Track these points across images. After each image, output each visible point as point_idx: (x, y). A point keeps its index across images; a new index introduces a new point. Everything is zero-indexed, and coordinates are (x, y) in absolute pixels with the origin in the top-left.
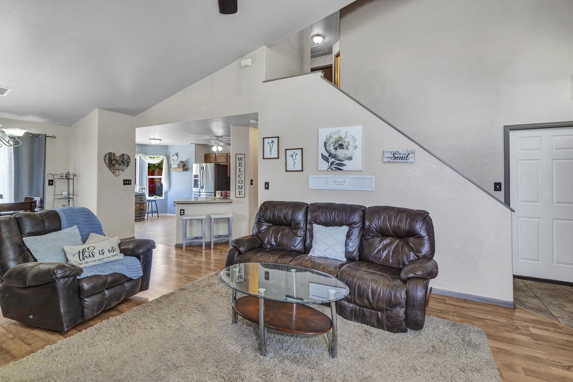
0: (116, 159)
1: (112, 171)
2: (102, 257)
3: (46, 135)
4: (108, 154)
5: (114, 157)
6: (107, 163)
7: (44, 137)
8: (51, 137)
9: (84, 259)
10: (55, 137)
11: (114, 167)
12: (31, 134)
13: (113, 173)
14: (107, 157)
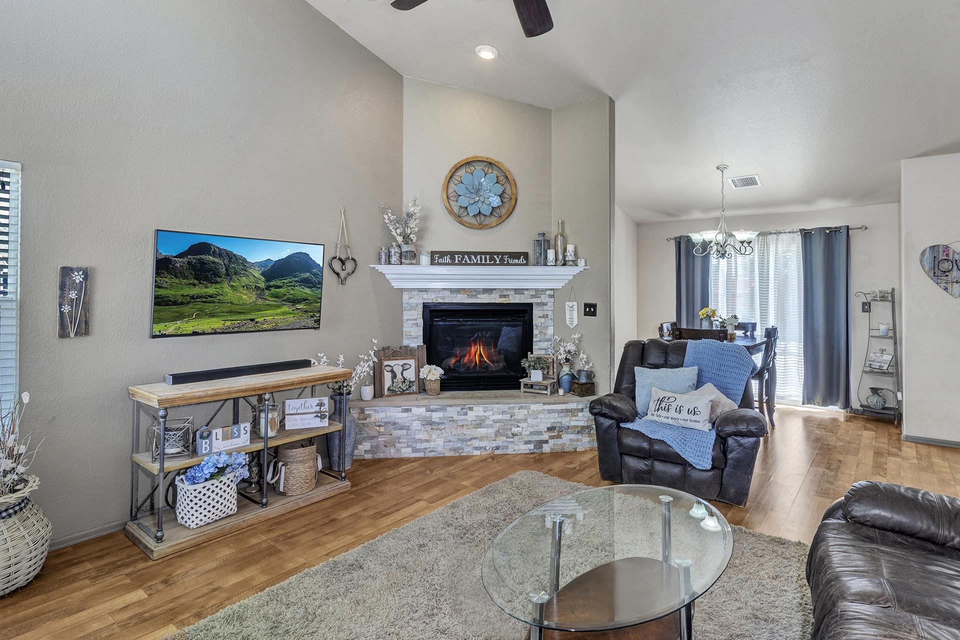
0: (951, 258)
1: (942, 285)
2: (676, 415)
3: (848, 226)
4: (928, 250)
5: (945, 254)
6: (927, 268)
7: (846, 230)
8: (859, 228)
9: (658, 410)
10: (866, 228)
11: (947, 275)
12: (828, 228)
13: (946, 289)
14: (926, 257)
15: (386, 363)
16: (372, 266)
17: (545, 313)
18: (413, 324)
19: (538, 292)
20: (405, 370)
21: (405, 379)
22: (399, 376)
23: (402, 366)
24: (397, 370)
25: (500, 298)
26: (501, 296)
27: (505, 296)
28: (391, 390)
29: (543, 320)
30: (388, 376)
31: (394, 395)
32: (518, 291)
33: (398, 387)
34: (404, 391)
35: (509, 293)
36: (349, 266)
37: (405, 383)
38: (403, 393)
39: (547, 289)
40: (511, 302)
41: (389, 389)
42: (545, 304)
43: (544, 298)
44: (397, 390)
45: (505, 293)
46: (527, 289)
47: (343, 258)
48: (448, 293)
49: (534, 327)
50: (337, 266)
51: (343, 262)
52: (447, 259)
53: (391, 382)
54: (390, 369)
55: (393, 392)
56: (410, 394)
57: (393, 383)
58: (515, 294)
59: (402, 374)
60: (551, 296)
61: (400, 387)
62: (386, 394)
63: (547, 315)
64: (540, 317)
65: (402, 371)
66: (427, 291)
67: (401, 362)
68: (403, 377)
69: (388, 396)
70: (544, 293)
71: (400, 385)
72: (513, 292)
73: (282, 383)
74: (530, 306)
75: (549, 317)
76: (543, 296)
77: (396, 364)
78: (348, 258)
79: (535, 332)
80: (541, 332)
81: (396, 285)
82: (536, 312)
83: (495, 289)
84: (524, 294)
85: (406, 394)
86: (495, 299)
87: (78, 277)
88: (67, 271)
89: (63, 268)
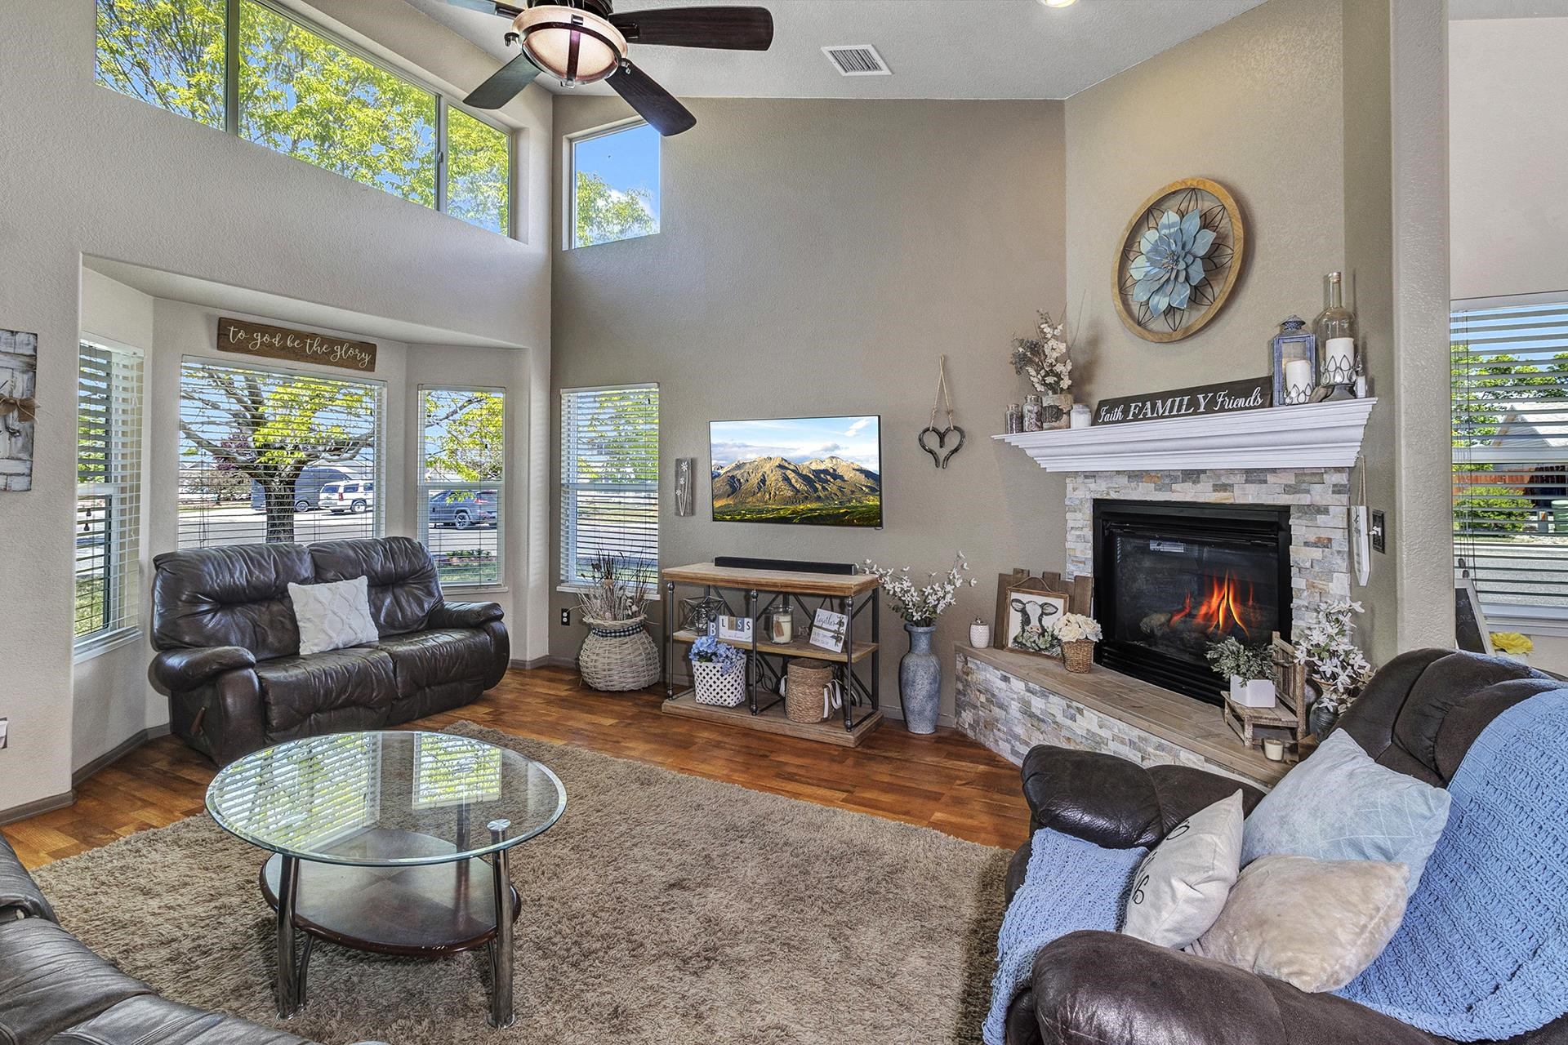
15: (1014, 596)
16: (996, 437)
17: (1324, 534)
18: (1078, 536)
19: (1306, 477)
20: (1047, 614)
21: (1044, 630)
22: (1034, 622)
23: (1042, 606)
24: (1034, 612)
25: (1214, 491)
26: (1218, 488)
27: (1225, 487)
28: (1018, 643)
29: (1317, 553)
30: (1015, 619)
31: (1020, 652)
32: (1254, 475)
33: (1032, 640)
34: (1040, 649)
35: (1232, 480)
36: (953, 440)
37: (1044, 636)
38: (1038, 652)
39: (1327, 470)
40: (1237, 502)
41: (1015, 639)
42: (1323, 510)
43: (1318, 494)
44: (1029, 645)
45: (1224, 480)
46: (1274, 470)
47: (942, 430)
48: (1124, 480)
49: (1294, 570)
50: (932, 441)
51: (942, 437)
52: (1118, 414)
53: (1020, 630)
54: (1020, 606)
55: (1021, 648)
56: (1048, 657)
57: (1024, 631)
58: (1247, 482)
59: (1040, 621)
60: (1338, 489)
61: (1034, 642)
62: (1009, 646)
63: (1330, 540)
64: (1306, 544)
65: (1041, 615)
66: (1094, 476)
67: (1041, 600)
68: (1042, 627)
69: (1012, 650)
70: (1316, 479)
71: (1036, 638)
72: (1240, 478)
73: (763, 581)
74: (1285, 511)
75: (1335, 547)
76: (1317, 489)
77: (1033, 602)
78: (948, 430)
79: (1298, 582)
80: (1311, 586)
81: (1051, 466)
82: (1299, 528)
83: (1204, 471)
84: (1265, 482)
85: (1041, 655)
86: (1201, 493)
87: (684, 467)
88: (679, 462)
89: (677, 460)
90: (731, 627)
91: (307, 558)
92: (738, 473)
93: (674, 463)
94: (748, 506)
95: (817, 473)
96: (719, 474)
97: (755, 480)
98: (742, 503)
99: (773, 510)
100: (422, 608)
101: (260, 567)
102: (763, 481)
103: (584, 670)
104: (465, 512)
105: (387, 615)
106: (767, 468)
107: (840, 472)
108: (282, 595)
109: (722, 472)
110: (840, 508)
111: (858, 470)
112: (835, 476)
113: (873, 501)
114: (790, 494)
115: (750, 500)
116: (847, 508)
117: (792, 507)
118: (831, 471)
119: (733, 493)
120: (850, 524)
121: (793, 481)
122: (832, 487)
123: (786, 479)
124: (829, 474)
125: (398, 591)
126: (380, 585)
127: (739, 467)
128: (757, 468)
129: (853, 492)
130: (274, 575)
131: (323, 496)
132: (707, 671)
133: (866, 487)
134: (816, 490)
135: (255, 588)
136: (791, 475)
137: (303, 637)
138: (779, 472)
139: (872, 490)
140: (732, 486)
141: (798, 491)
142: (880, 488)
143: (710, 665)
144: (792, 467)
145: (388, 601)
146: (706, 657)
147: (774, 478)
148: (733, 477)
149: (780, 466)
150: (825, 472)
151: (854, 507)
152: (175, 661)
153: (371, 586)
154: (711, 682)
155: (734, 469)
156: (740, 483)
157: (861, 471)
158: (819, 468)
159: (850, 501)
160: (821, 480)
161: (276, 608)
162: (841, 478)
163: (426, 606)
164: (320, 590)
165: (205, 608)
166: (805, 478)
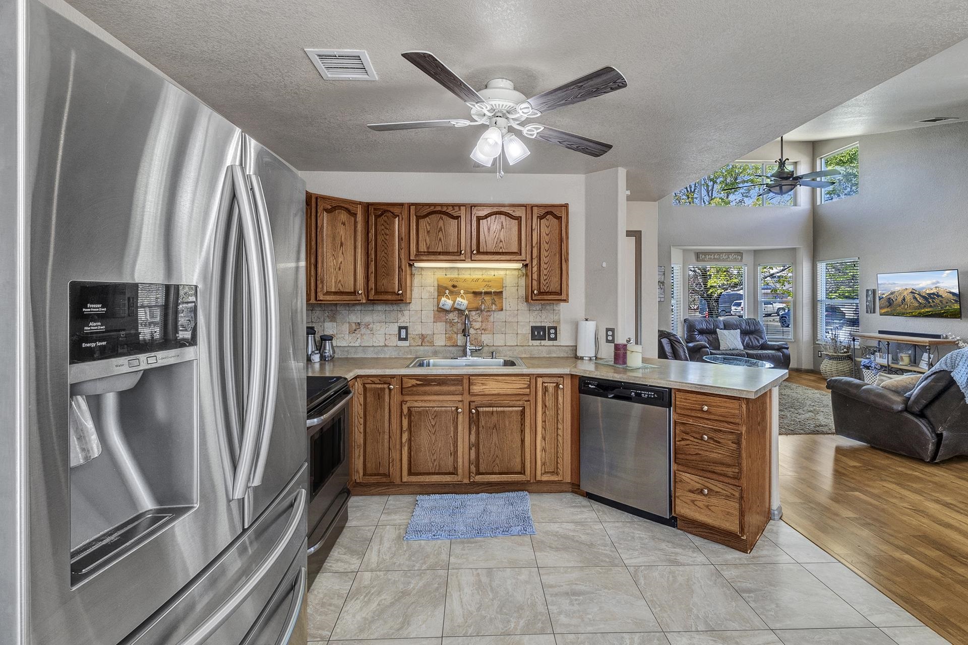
87: (870, 293)
88: (868, 291)
89: (867, 290)
90: (880, 357)
91: (722, 322)
92: (892, 296)
93: (865, 291)
94: (897, 311)
95: (929, 294)
96: (883, 297)
97: (900, 299)
98: (894, 310)
99: (910, 313)
100: (759, 343)
101: (709, 324)
102: (904, 299)
103: (821, 371)
104: (786, 317)
105: (746, 343)
106: (905, 293)
107: (940, 293)
108: (715, 333)
109: (884, 296)
110: (941, 310)
111: (949, 292)
112: (938, 296)
113: (957, 306)
114: (917, 305)
115: (898, 308)
116: (945, 310)
117: (919, 311)
118: (936, 293)
119: (890, 306)
120: (946, 317)
121: (918, 299)
122: (937, 301)
123: (915, 298)
124: (935, 295)
125: (751, 336)
126: (744, 333)
127: (892, 293)
128: (900, 294)
129: (947, 303)
130: (713, 327)
131: (733, 308)
132: (869, 373)
133: (953, 300)
134: (929, 302)
135: (708, 330)
136: (917, 296)
137: (721, 345)
138: (911, 295)
139: (956, 301)
140: (889, 302)
141: (921, 303)
142: (960, 300)
143: (870, 371)
144: (917, 293)
145: (747, 339)
146: (868, 368)
147: (909, 298)
148: (889, 298)
149: (912, 292)
150: (933, 294)
151: (948, 310)
152: (691, 345)
153: (741, 333)
154: (870, 378)
155: (890, 294)
156: (893, 301)
157: (950, 293)
158: (930, 292)
159: (946, 307)
160: (931, 298)
161: (714, 336)
162: (941, 296)
163: (760, 342)
164: (726, 332)
165: (696, 333)
166: (924, 297)
